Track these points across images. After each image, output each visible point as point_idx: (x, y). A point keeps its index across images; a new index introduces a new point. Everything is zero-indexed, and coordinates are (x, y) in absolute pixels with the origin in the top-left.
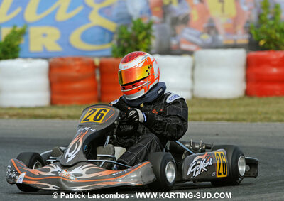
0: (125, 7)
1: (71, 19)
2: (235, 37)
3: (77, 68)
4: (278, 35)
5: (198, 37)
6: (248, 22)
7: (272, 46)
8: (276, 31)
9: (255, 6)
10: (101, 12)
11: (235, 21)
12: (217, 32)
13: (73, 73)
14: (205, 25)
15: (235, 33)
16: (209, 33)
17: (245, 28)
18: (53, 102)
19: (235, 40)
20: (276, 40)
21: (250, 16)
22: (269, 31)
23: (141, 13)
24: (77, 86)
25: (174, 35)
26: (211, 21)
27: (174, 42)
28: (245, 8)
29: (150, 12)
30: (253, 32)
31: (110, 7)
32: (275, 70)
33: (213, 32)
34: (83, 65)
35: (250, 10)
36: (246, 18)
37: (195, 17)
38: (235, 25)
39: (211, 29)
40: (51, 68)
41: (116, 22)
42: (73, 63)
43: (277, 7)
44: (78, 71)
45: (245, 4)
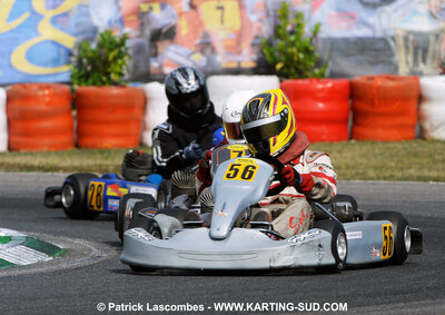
0: (87, 15)
1: (12, 31)
2: (239, 58)
3: (47, 99)
4: (301, 56)
5: (188, 57)
6: (257, 37)
7: (292, 71)
8: (299, 50)
9: (268, 15)
10: (54, 21)
11: (240, 35)
12: (213, 51)
13: (41, 107)
14: (198, 41)
15: (240, 53)
16: (202, 52)
17: (253, 45)
18: (11, 148)
19: (239, 63)
20: (299, 62)
21: (259, 28)
22: (289, 50)
23: (110, 23)
24: (47, 124)
25: (155, 55)
26: (206, 35)
27: (154, 64)
28: (253, 18)
29: (122, 21)
30: (265, 51)
31: (66, 14)
32: (321, 105)
33: (208, 51)
34: (54, 95)
35: (261, 20)
36: (255, 31)
37: (184, 29)
38: (239, 41)
39: (206, 46)
40: (9, 99)
41: (75, 35)
42: (40, 93)
43: (298, 16)
44: (47, 104)
45: (253, 12)
